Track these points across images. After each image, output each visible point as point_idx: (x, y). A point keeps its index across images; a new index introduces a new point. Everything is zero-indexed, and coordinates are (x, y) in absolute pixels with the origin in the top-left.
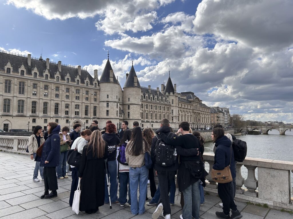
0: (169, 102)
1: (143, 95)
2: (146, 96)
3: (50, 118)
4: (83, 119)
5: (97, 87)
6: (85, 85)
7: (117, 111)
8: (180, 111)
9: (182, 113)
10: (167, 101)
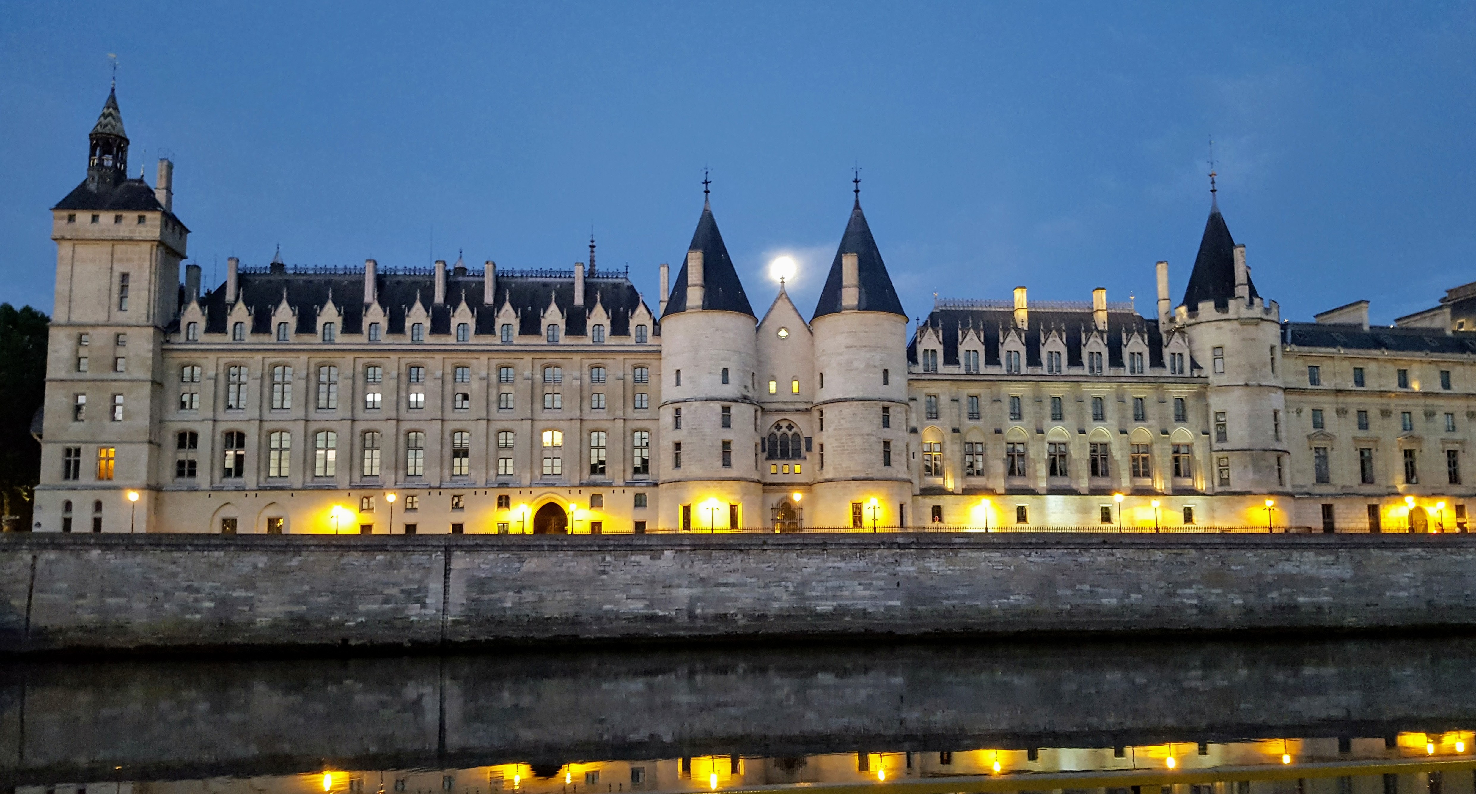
0: (1194, 365)
1: (940, 349)
2: (962, 349)
3: (427, 492)
4: (572, 490)
5: (650, 340)
6: (587, 340)
7: (726, 444)
8: (1341, 412)
9: (1363, 426)
10: (1167, 359)
